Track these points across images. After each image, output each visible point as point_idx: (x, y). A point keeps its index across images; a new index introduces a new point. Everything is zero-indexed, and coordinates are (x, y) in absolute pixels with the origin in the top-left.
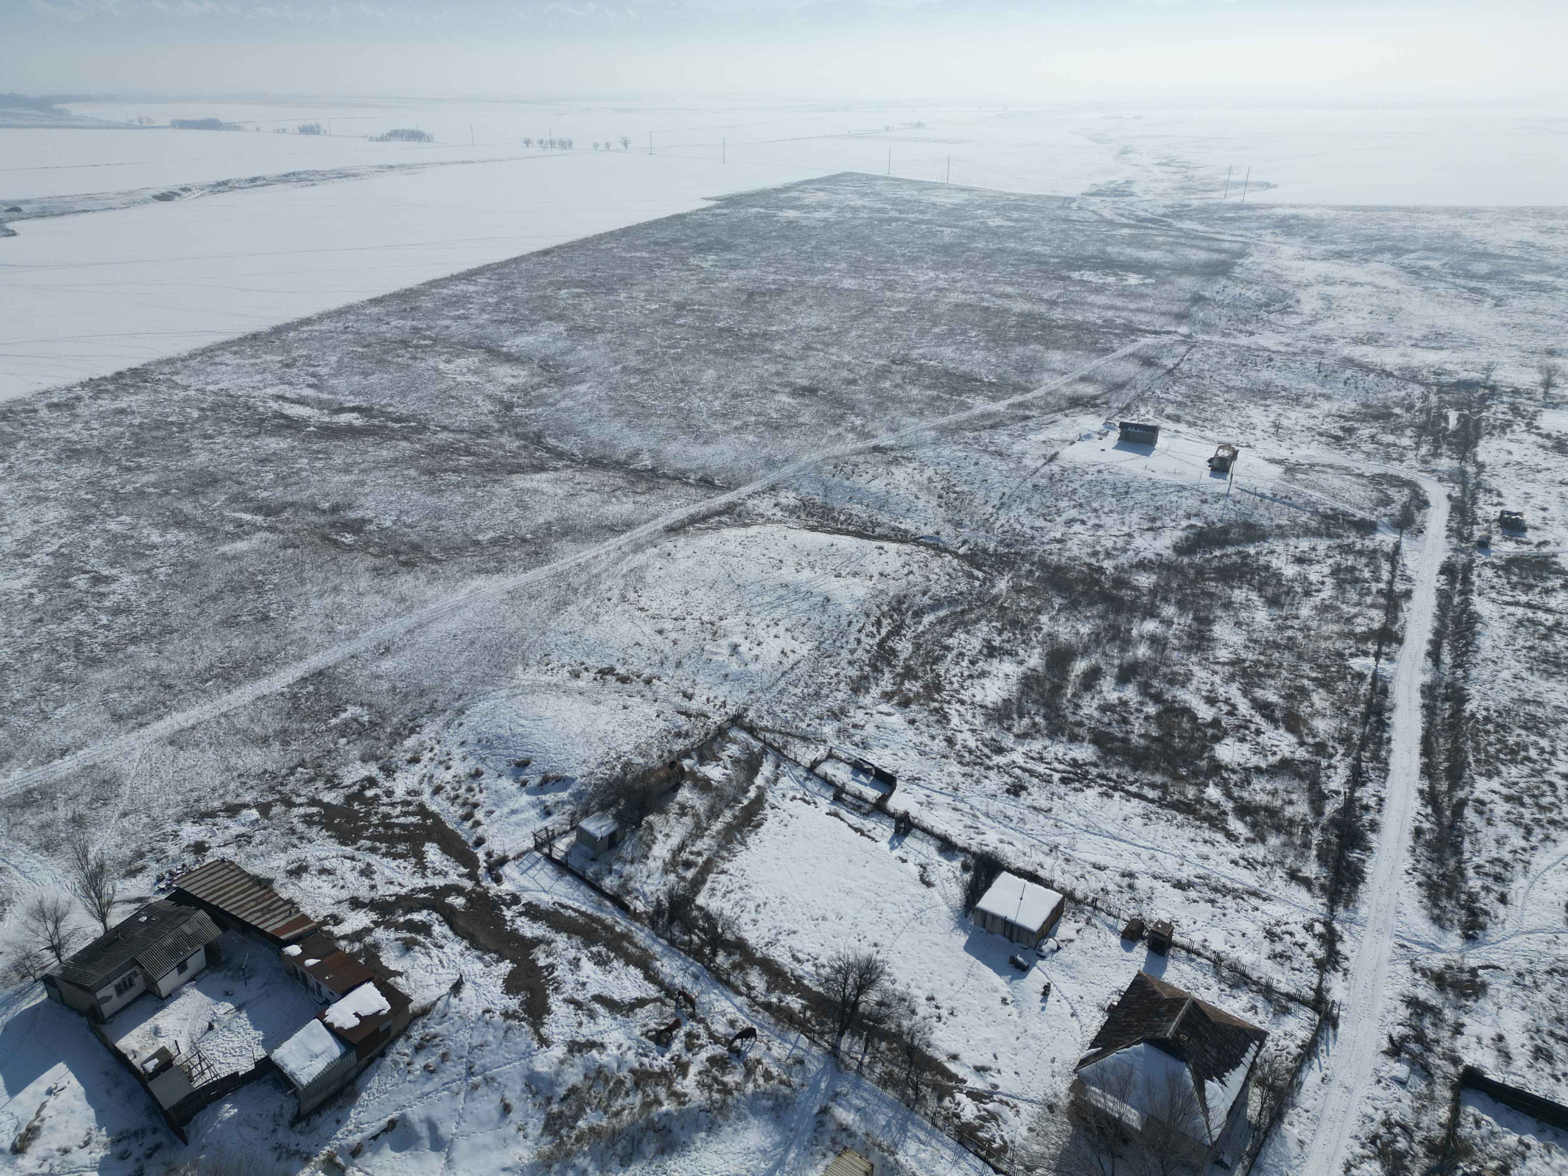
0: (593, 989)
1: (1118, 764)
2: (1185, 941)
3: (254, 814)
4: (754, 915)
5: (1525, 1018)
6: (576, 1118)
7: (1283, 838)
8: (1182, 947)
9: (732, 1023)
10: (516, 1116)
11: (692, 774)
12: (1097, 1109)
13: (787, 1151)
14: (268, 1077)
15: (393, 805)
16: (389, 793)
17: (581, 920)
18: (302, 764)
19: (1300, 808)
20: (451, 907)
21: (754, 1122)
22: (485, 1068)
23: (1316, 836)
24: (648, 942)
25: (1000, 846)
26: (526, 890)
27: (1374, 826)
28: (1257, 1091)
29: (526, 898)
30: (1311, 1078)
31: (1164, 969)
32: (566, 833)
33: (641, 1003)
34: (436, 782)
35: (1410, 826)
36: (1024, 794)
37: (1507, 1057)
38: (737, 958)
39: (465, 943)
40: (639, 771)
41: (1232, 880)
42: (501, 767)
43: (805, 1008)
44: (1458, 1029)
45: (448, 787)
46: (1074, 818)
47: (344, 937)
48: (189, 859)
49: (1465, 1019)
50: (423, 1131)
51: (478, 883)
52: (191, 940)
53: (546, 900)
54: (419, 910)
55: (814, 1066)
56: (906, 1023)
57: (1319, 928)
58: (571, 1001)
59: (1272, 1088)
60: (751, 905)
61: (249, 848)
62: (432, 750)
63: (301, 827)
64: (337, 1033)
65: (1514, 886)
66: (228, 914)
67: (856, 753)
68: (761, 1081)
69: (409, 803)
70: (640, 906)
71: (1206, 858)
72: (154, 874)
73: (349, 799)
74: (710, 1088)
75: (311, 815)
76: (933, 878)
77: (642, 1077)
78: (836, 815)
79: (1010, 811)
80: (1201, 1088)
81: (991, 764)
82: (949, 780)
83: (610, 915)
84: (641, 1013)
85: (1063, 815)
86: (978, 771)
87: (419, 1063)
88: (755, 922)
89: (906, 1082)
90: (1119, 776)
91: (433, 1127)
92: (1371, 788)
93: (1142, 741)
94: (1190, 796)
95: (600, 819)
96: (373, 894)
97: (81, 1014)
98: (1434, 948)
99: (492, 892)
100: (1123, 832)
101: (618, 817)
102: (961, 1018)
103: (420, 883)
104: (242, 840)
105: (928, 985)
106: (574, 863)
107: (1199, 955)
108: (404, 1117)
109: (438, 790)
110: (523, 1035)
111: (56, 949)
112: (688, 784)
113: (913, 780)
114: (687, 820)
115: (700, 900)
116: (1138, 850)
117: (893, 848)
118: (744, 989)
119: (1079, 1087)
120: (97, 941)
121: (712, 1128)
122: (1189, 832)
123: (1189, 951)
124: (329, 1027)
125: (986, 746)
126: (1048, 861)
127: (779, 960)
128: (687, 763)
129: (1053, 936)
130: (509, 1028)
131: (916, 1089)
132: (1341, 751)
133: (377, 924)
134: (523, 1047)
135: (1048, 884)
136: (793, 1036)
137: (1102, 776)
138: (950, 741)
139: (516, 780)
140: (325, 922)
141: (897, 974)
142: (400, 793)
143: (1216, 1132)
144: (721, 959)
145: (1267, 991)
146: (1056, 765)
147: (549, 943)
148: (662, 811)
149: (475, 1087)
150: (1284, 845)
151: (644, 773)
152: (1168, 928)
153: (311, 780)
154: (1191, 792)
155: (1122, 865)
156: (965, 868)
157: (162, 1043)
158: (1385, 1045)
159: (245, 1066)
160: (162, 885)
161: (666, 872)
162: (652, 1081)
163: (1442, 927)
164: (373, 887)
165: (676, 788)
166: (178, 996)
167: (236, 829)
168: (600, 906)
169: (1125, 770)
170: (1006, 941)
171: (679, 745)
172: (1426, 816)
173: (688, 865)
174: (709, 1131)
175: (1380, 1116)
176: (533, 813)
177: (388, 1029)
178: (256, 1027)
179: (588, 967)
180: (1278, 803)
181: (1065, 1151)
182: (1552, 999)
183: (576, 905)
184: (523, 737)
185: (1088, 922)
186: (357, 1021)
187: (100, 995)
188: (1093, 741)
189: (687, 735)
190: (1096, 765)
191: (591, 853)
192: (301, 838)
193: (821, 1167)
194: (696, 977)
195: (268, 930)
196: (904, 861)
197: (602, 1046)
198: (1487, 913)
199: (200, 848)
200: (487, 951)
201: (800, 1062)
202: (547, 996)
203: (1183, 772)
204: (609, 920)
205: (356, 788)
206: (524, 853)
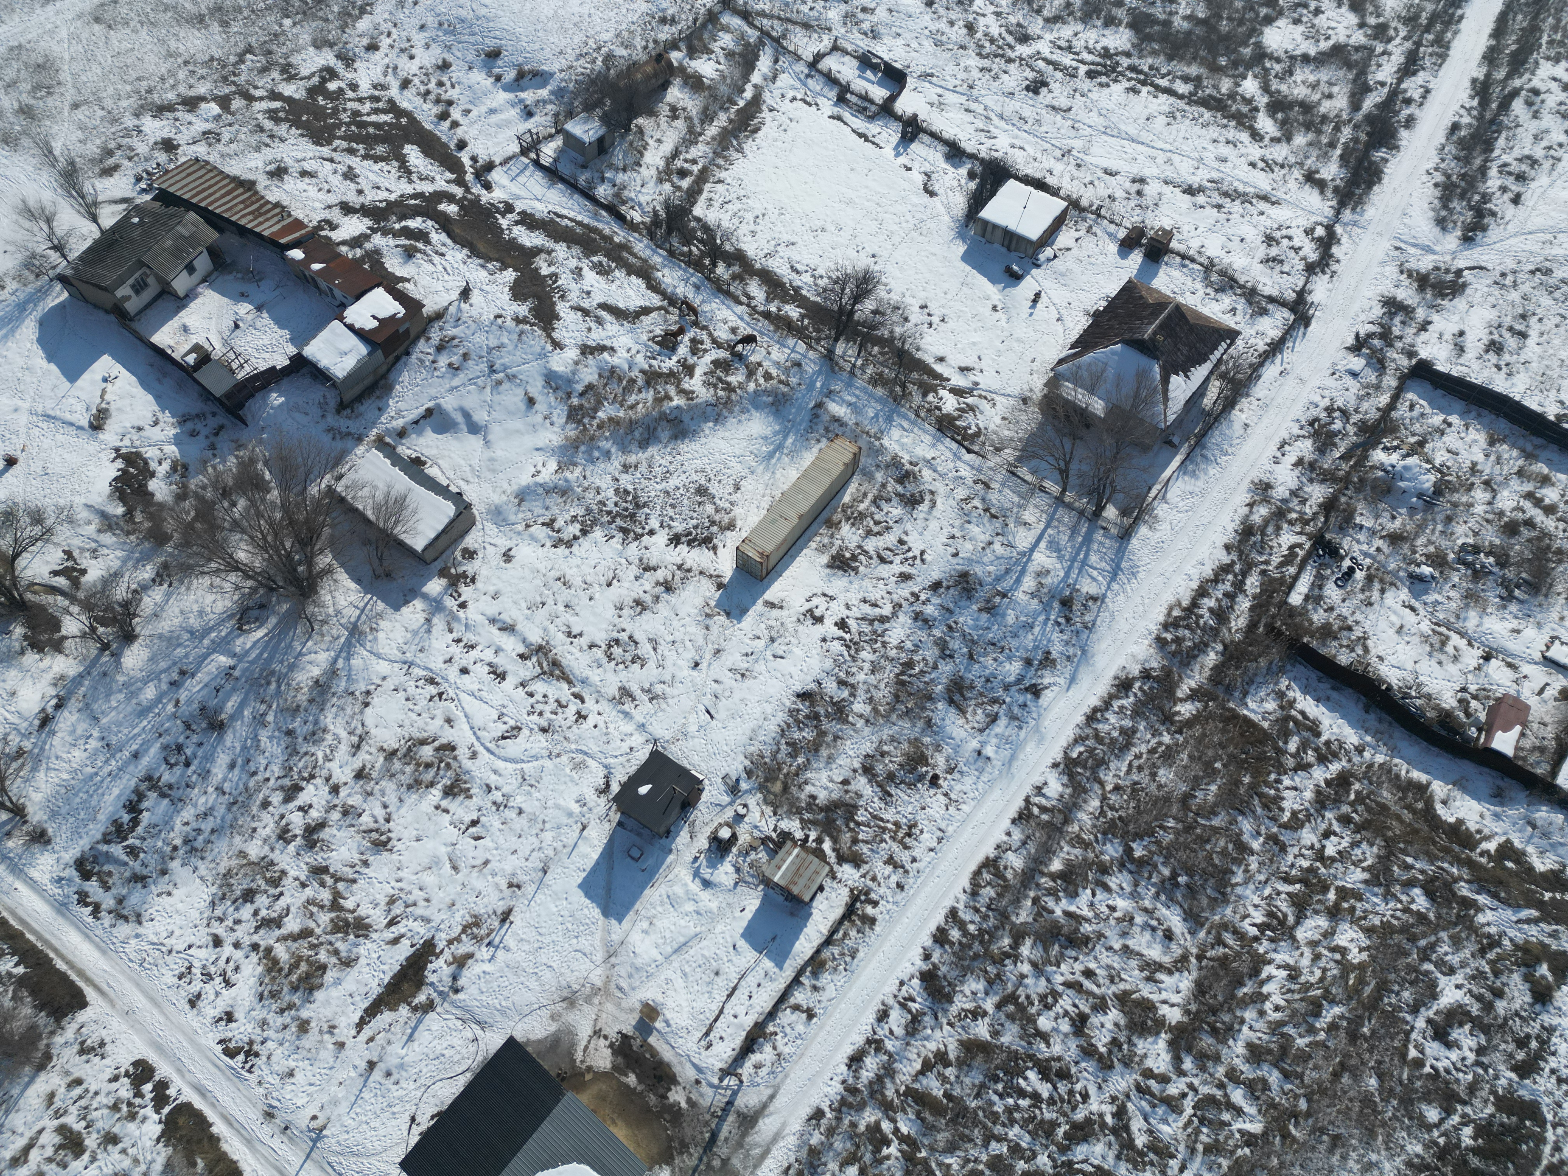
0: (598, 298)
1: (1154, 53)
2: (1182, 248)
3: (214, 108)
4: (752, 227)
5: (1491, 315)
6: (596, 410)
7: (1311, 136)
8: (1178, 254)
9: (734, 330)
10: (541, 407)
11: (682, 70)
12: (1067, 401)
13: (785, 438)
14: (304, 370)
15: (360, 100)
16: (354, 87)
17: (579, 230)
18: (249, 50)
19: (1339, 104)
20: (444, 214)
21: (756, 414)
22: (505, 368)
23: (1346, 133)
24: (648, 252)
25: (1011, 151)
26: (519, 198)
27: (1410, 122)
28: (1217, 383)
29: (519, 206)
30: (1270, 372)
31: (1155, 274)
32: (551, 136)
33: (646, 311)
34: (403, 74)
35: (1447, 123)
36: (1044, 91)
37: (1460, 349)
38: (736, 269)
39: (466, 251)
40: (623, 65)
41: (1245, 184)
42: (470, 57)
43: (803, 316)
44: (1424, 327)
45: (416, 81)
46: (1094, 119)
47: (344, 243)
48: (162, 157)
49: (1435, 317)
50: (459, 418)
51: (468, 190)
52: (192, 241)
53: (540, 209)
54: (413, 217)
55: (810, 368)
56: (898, 330)
57: (1320, 232)
58: (578, 308)
59: (1232, 381)
60: (749, 217)
61: (220, 147)
62: (389, 35)
63: (268, 124)
64: (360, 333)
65: (1533, 185)
66: (219, 216)
67: (864, 44)
68: (762, 381)
69: (377, 99)
70: (636, 216)
71: (1224, 160)
72: (131, 173)
73: (312, 92)
74: (715, 386)
75: (275, 111)
76: (936, 188)
77: (652, 377)
78: (839, 118)
79: (1027, 112)
80: (1165, 381)
81: (1013, 55)
82: (964, 76)
83: (607, 225)
84: (646, 320)
85: (1082, 116)
86: (997, 64)
87: (443, 361)
88: (753, 233)
89: (895, 381)
90: (1151, 68)
91: (467, 415)
92: (1421, 77)
93: (1186, 25)
94: (1224, 90)
95: (586, 121)
96: (361, 199)
97: (107, 312)
98: (1428, 250)
99: (484, 200)
100: (1144, 134)
101: (605, 119)
102: (951, 324)
103: (409, 189)
104: (210, 137)
105: (923, 295)
106: (565, 169)
107: (1193, 260)
108: (438, 406)
109: (405, 84)
110: (536, 338)
111: (59, 248)
112: (678, 81)
113: (926, 76)
114: (680, 124)
115: (698, 210)
116: (1154, 153)
117: (898, 155)
118: (744, 299)
119: (1054, 382)
120: (97, 242)
121: (718, 419)
122: (1213, 132)
123: (1183, 257)
124: (351, 327)
125: (1010, 33)
126: (1058, 168)
127: (778, 271)
128: (675, 56)
129: (1051, 245)
130: (522, 333)
131: (903, 386)
132: (1402, 34)
133: (374, 231)
134: (538, 349)
135: (1054, 192)
136: (791, 342)
137: (1133, 68)
138: (970, 28)
139: (489, 74)
140: (319, 227)
141: (893, 284)
142: (365, 88)
143: (1171, 418)
144: (721, 270)
145: (1251, 294)
146: (1086, 56)
147: (549, 252)
148: (652, 113)
149: (499, 383)
150: (1310, 144)
151: (629, 68)
152: (1168, 234)
153: (264, 70)
154: (1226, 85)
155: (1135, 170)
156: (971, 175)
157: (194, 340)
158: (1350, 341)
159: (281, 361)
160: (143, 185)
161: (660, 181)
162: (661, 380)
163: (1444, 229)
164: (360, 192)
165: (665, 86)
166: (196, 297)
167: (200, 126)
168: (595, 216)
169: (1159, 61)
170: (1004, 250)
171: (665, 33)
172: (1469, 110)
173: (683, 173)
174: (716, 421)
175: (1326, 402)
176: (513, 113)
177: (407, 331)
178: (281, 323)
179: (590, 277)
180: (1316, 97)
181: (1033, 435)
182: (1525, 298)
183: (571, 215)
184: (488, 20)
185: (1089, 230)
186: (376, 324)
187: (120, 293)
188: (1132, 26)
189: (673, 21)
190: (1128, 55)
191: (580, 159)
192: (272, 137)
193: (815, 450)
194: (697, 287)
195: (266, 233)
196: (909, 169)
197: (612, 349)
198: (1493, 214)
199: (168, 146)
200: (489, 259)
201: (799, 365)
202: (554, 304)
203: (1223, 61)
204: (607, 231)
205: (316, 80)
206: (510, 158)
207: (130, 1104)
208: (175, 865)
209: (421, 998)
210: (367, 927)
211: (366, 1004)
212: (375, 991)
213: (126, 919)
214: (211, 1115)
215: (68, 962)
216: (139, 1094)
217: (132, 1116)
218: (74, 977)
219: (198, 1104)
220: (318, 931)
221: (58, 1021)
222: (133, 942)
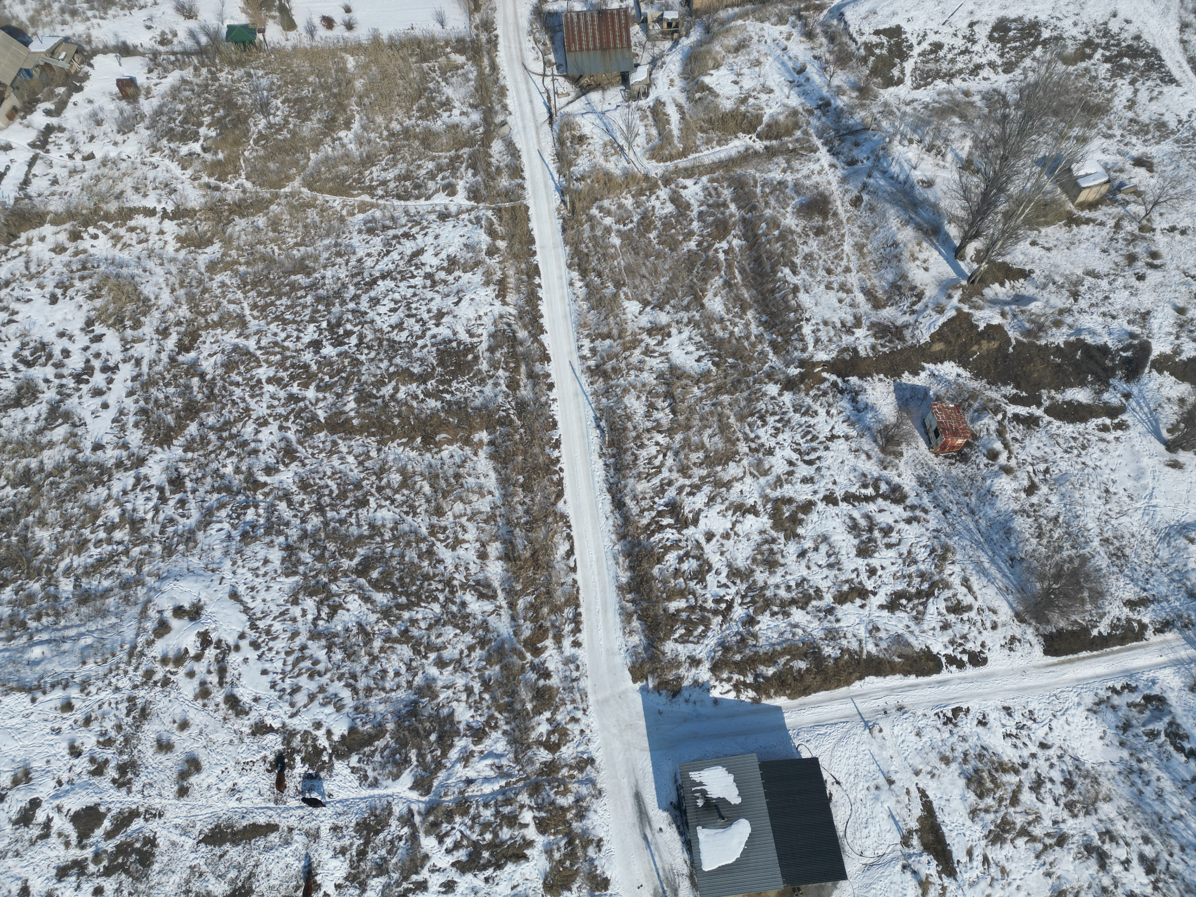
207: (961, 645)
208: (1125, 754)
209: (915, 841)
210: (993, 842)
211: (935, 805)
212: (941, 817)
213: (1098, 704)
214: (922, 680)
215: (1084, 658)
216: (964, 652)
217: (952, 642)
218: (1070, 657)
219: (935, 677)
220: (1011, 810)
221: (1044, 636)
222: (1076, 700)
